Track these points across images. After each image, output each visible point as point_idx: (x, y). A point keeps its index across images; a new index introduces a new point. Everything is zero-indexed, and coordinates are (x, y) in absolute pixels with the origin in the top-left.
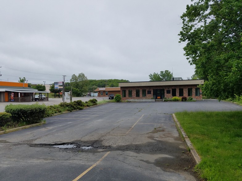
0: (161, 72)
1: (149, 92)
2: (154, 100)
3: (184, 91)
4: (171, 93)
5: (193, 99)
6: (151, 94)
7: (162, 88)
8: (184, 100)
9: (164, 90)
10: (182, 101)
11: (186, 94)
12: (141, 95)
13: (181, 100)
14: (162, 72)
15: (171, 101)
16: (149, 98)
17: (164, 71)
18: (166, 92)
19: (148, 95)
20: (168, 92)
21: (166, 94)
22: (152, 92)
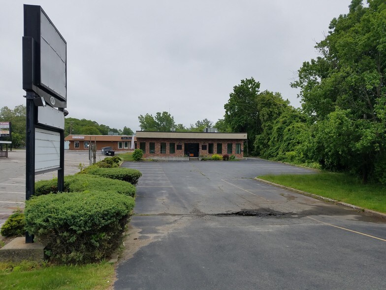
0: (157, 113)
1: (179, 147)
2: (187, 159)
3: (223, 148)
4: (208, 149)
5: (236, 158)
6: (181, 149)
7: (195, 142)
8: (226, 158)
9: (198, 145)
10: (224, 160)
11: (225, 151)
12: (168, 151)
13: (222, 158)
14: (159, 114)
15: (210, 160)
16: (180, 156)
17: (162, 112)
18: (201, 147)
19: (177, 151)
20: (204, 148)
21: (201, 150)
22: (183, 147)
